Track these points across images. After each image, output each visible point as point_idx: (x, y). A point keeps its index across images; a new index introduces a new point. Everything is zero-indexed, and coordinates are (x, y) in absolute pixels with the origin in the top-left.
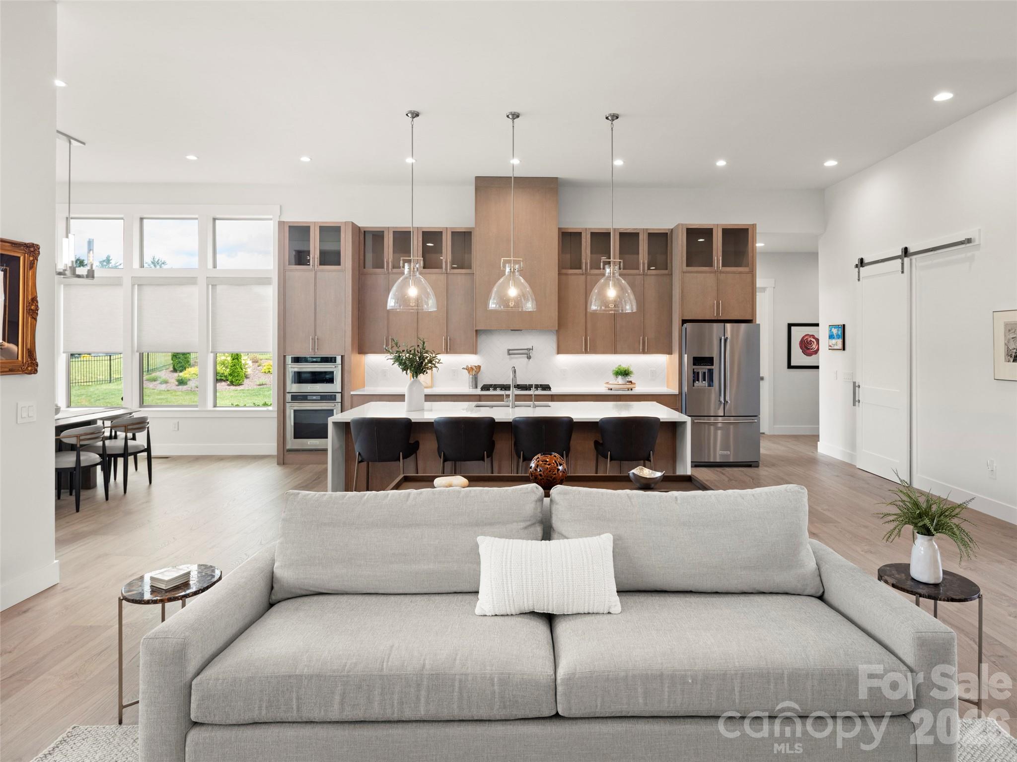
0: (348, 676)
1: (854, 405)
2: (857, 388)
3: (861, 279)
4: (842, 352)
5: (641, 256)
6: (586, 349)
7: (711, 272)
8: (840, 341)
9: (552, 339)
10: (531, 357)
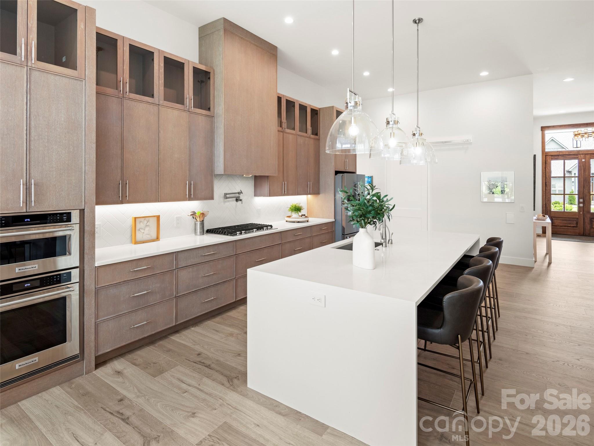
5: (307, 123)
6: (285, 191)
9: (252, 183)
10: (241, 200)
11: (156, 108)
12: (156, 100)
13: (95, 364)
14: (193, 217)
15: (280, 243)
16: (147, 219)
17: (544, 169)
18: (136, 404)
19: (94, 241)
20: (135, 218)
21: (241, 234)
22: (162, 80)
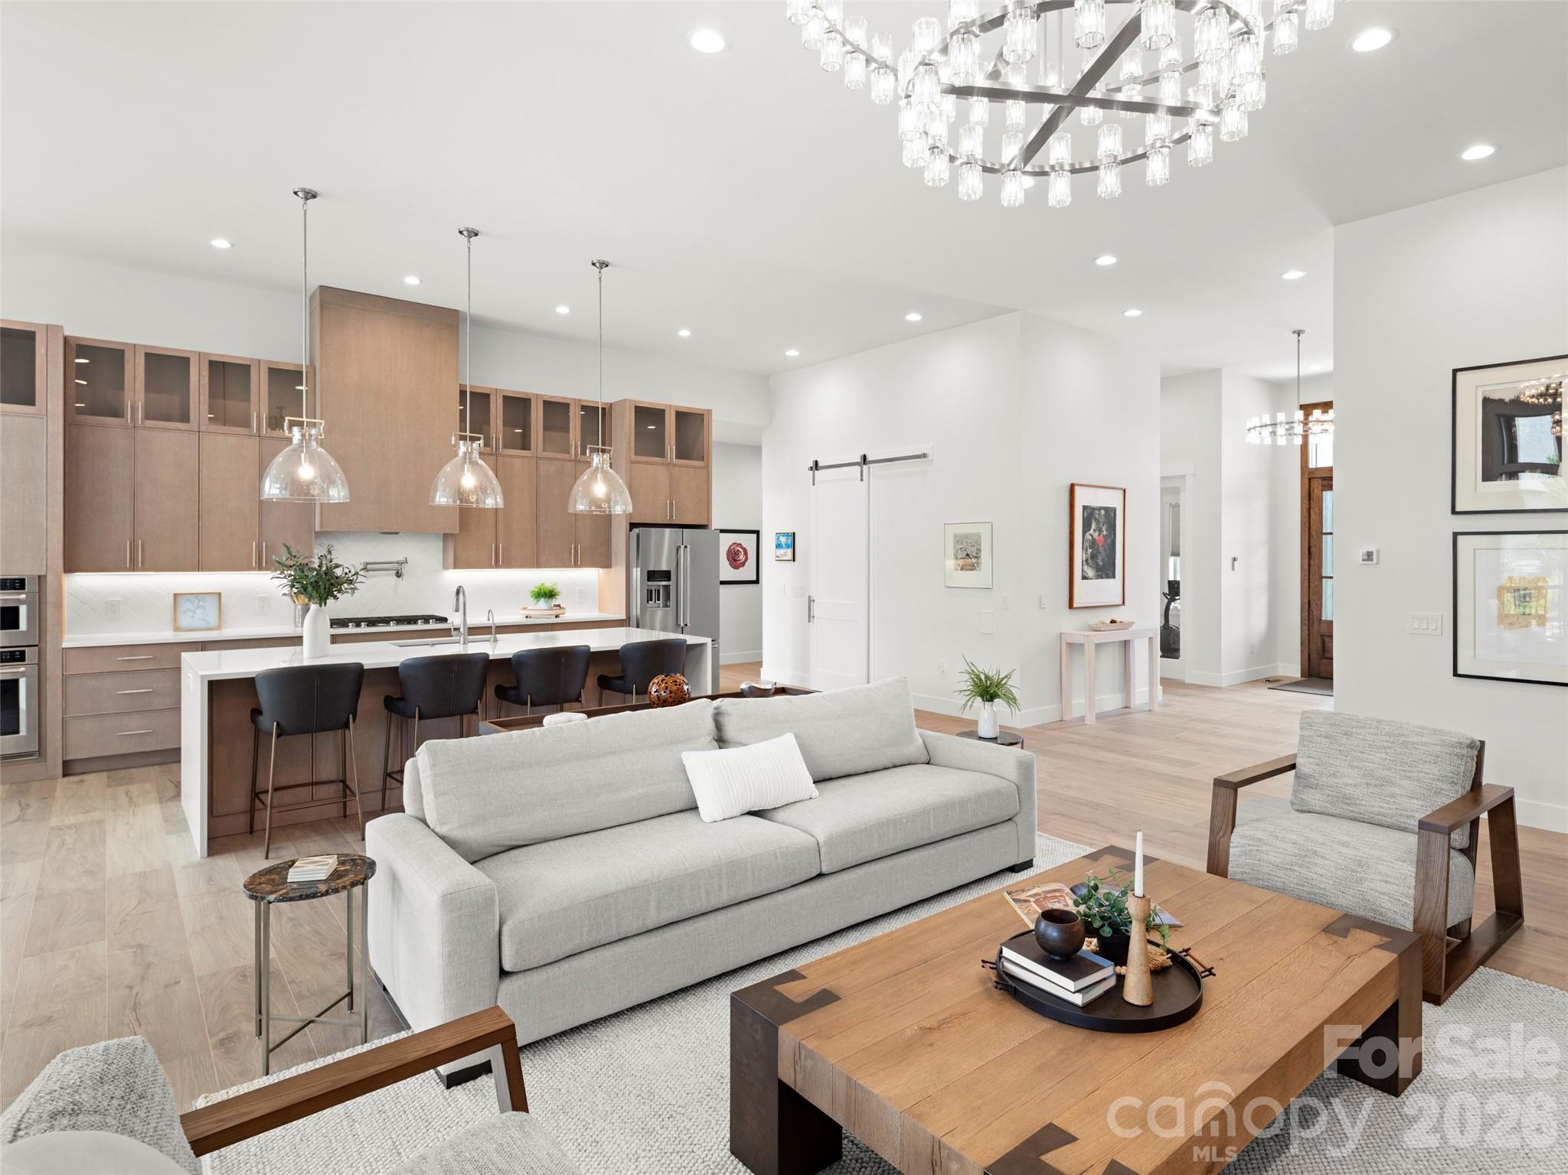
0: (659, 882)
1: (809, 621)
2: (812, 603)
3: (816, 483)
4: (792, 562)
5: (571, 435)
6: (497, 561)
7: (662, 464)
8: (790, 551)
9: (436, 546)
10: (403, 575)
11: (196, 437)
13: (63, 772)
16: (199, 597)
17: (1306, 514)
20: (176, 596)
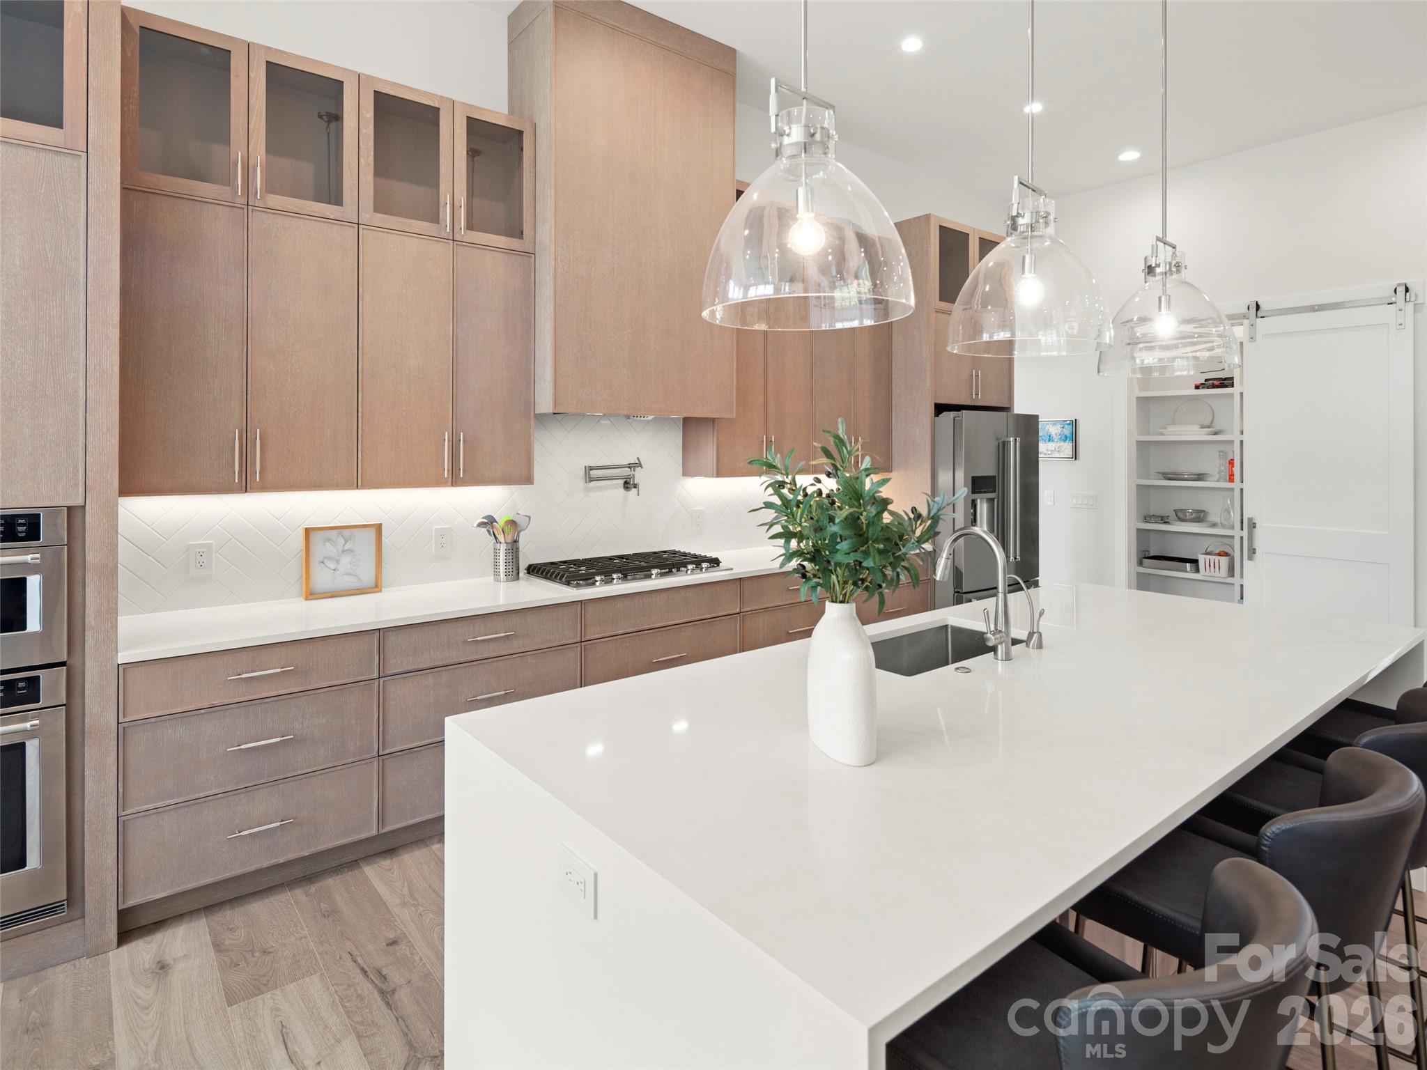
4: (1073, 462)
8: (1067, 448)
9: (674, 439)
10: (635, 486)
11: (351, 233)
12: (348, 210)
13: (118, 931)
14: (489, 531)
15: (738, 610)
16: (346, 533)
18: (421, 959)
19: (114, 594)
20: (308, 531)
21: (609, 581)
22: (368, 157)
